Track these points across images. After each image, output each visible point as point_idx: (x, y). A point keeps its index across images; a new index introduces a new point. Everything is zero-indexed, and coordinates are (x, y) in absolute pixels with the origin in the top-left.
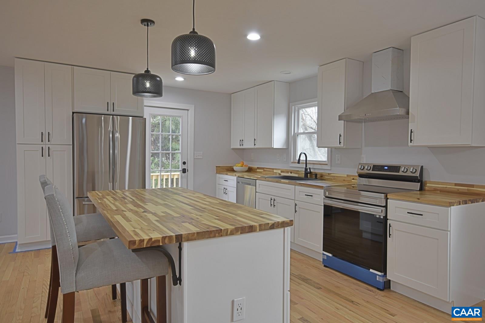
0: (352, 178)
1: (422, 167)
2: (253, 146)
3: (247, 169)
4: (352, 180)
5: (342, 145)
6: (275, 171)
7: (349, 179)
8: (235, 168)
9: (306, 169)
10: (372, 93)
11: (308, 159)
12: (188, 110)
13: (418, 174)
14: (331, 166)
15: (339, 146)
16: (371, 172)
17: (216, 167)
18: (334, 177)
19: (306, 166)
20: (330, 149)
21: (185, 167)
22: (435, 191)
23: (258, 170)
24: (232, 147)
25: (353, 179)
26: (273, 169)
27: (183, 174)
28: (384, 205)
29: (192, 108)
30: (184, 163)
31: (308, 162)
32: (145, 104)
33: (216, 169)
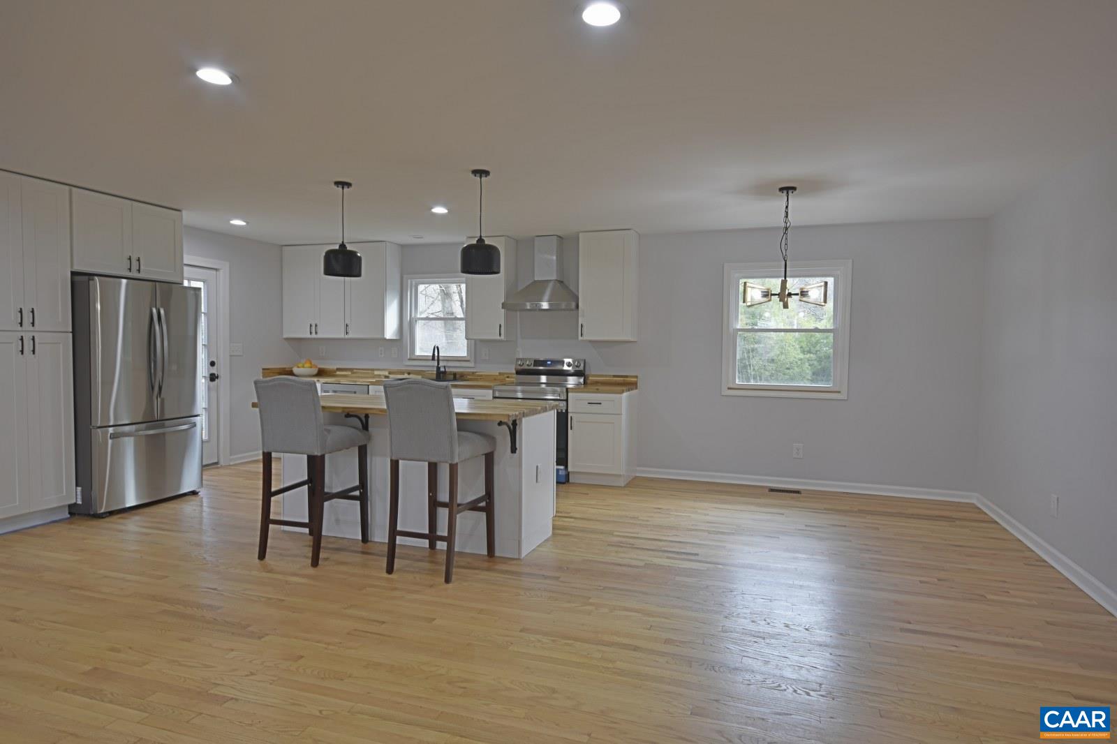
0: (506, 376)
1: (585, 361)
2: (342, 335)
3: (315, 371)
4: (507, 379)
5: (502, 337)
6: (376, 373)
7: (502, 377)
8: (296, 370)
9: (438, 368)
10: (535, 281)
11: (440, 355)
12: (216, 270)
13: (581, 368)
14: (475, 362)
15: (498, 338)
16: (532, 367)
17: (263, 369)
18: (481, 376)
19: (438, 364)
20: (473, 341)
21: (214, 370)
22: (596, 383)
23: (338, 373)
24: (285, 336)
25: (508, 377)
26: (373, 370)
27: (211, 383)
28: (565, 398)
29: (225, 267)
30: (212, 364)
31: (440, 358)
32: (185, 262)
33: (263, 373)
